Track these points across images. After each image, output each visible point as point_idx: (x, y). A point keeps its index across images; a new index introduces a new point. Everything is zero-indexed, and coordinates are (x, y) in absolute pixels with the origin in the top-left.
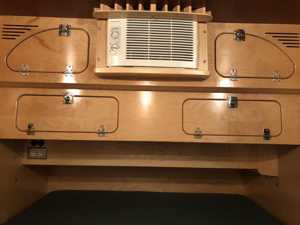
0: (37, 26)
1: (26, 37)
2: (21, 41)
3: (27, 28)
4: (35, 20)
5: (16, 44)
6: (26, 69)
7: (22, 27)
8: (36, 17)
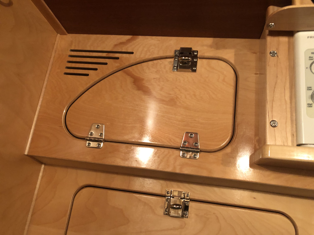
0: (132, 53)
1: (108, 72)
2: (97, 79)
3: (112, 55)
4: (129, 41)
5: (89, 85)
6: (100, 136)
7: (104, 55)
8: (132, 36)
